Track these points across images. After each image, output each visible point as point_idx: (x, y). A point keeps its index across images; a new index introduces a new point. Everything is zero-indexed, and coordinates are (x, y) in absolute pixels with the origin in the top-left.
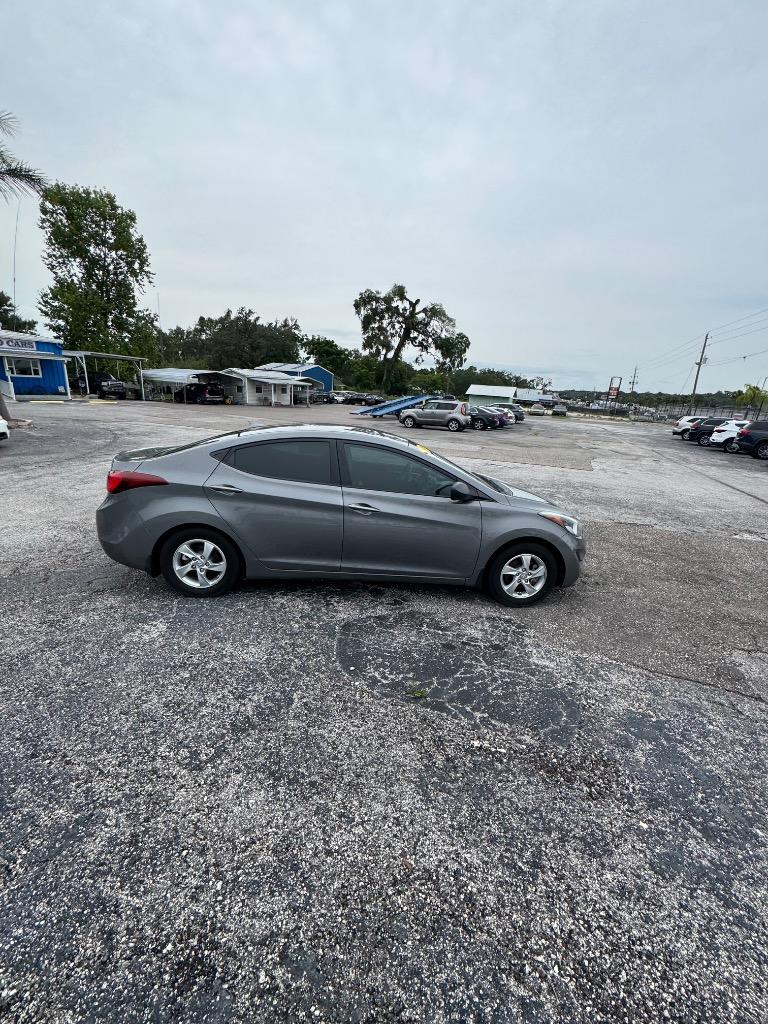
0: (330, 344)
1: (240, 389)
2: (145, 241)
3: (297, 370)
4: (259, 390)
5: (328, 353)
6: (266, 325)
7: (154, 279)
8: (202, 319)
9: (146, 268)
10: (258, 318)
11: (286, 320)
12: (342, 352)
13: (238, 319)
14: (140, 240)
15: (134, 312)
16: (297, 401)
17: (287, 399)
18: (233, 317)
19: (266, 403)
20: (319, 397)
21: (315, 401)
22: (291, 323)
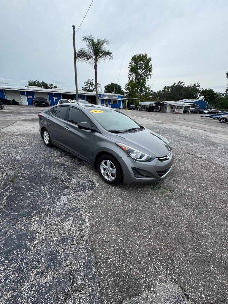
0: (211, 91)
1: (166, 107)
2: (152, 66)
3: (192, 101)
4: (172, 108)
5: (208, 95)
6: (186, 86)
7: (152, 76)
8: (166, 87)
9: (150, 73)
10: (184, 84)
11: (195, 84)
12: (216, 94)
13: (177, 85)
14: (151, 65)
15: (145, 87)
16: (185, 112)
17: (182, 111)
18: (175, 85)
19: (173, 112)
20: (196, 111)
21: (192, 112)
22: (196, 85)
